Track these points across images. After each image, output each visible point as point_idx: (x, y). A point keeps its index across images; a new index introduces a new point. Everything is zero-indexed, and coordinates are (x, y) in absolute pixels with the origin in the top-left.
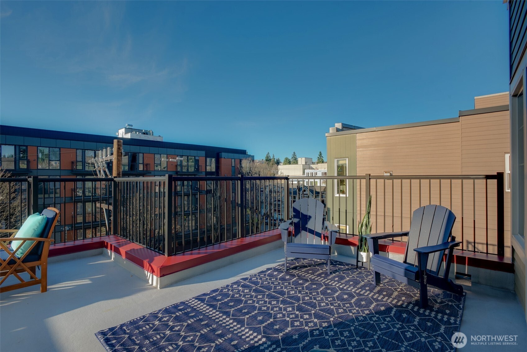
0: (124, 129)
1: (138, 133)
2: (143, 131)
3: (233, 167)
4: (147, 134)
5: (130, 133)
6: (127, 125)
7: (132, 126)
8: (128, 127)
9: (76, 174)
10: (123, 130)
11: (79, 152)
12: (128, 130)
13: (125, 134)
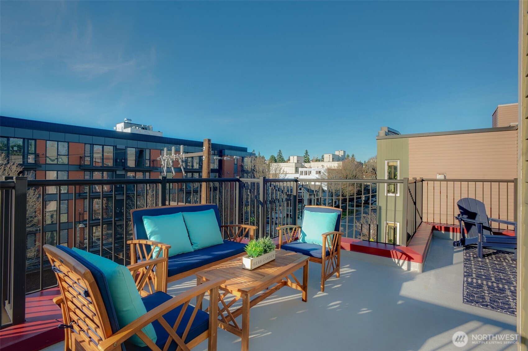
0: (123, 123)
1: (137, 128)
2: (142, 126)
3: (236, 164)
4: (146, 129)
5: (130, 128)
6: (126, 120)
7: (131, 120)
8: (126, 122)
9: (84, 169)
10: (122, 125)
11: (88, 147)
12: (127, 125)
13: (124, 128)
